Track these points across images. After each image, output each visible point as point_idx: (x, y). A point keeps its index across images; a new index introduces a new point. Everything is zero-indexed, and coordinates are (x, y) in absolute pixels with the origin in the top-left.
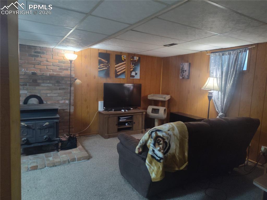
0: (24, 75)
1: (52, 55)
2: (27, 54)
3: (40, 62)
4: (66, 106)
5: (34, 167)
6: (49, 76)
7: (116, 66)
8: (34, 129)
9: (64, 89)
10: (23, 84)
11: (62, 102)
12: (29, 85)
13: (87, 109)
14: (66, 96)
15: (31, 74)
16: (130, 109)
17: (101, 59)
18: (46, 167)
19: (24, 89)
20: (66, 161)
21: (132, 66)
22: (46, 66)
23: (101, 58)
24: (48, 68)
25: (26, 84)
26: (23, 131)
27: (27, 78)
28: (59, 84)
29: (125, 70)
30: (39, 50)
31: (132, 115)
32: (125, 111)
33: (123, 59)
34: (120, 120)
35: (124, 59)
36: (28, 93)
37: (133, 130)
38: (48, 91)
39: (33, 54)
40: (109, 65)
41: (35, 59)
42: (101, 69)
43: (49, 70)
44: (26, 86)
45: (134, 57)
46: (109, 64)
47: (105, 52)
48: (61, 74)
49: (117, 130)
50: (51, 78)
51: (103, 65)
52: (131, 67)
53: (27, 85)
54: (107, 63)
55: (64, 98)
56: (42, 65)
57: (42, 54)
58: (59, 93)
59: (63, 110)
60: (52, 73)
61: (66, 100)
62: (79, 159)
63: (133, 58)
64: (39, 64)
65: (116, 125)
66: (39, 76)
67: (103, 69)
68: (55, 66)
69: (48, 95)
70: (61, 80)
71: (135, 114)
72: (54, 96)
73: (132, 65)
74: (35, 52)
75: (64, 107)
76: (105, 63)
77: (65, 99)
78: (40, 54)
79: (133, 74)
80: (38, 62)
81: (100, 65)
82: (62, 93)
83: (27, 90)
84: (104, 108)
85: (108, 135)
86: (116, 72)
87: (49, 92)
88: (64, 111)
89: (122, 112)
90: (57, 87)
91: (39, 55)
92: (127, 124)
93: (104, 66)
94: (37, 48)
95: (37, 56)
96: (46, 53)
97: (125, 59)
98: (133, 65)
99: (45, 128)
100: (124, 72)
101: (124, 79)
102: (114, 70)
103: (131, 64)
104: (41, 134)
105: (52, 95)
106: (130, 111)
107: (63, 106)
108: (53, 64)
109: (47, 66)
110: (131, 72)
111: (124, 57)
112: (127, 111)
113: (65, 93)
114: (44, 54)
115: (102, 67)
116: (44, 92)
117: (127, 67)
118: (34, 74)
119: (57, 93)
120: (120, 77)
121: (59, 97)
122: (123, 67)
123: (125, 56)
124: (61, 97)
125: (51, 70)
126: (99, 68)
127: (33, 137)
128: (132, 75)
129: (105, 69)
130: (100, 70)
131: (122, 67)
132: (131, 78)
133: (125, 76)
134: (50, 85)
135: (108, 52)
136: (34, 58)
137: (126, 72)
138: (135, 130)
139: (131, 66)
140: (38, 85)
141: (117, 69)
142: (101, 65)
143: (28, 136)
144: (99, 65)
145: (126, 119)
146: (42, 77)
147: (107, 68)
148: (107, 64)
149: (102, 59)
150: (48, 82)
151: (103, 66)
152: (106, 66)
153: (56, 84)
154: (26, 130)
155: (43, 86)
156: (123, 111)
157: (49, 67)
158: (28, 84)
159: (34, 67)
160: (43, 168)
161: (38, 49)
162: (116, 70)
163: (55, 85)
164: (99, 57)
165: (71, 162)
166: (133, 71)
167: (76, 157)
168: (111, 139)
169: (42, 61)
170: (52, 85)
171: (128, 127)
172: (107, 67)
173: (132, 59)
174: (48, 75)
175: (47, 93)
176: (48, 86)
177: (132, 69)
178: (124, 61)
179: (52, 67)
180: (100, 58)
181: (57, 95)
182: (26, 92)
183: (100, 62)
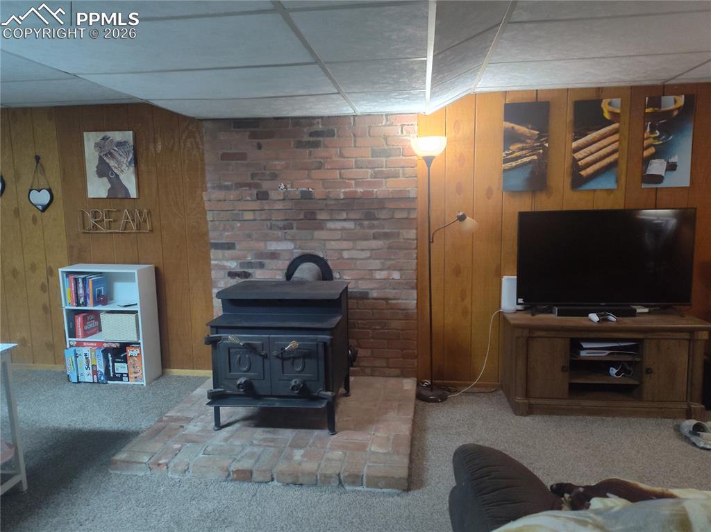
0: (283, 200)
1: (355, 135)
2: (292, 143)
3: (322, 160)
4: (395, 289)
5: (243, 471)
6: (343, 199)
7: (574, 145)
8: (265, 357)
9: (386, 236)
10: (285, 225)
11: (380, 275)
12: (297, 229)
13: (463, 300)
14: (393, 257)
15: (299, 197)
16: (633, 313)
17: (513, 128)
18: (275, 482)
19: (286, 239)
20: (331, 477)
21: (652, 138)
22: (339, 169)
23: (514, 123)
24: (344, 177)
25: (292, 224)
26: (240, 358)
27: (292, 209)
28: (373, 222)
29: (615, 156)
30: (320, 126)
31: (641, 336)
32: (603, 319)
33: (607, 115)
34: (583, 353)
35: (612, 113)
36: (295, 248)
37: (640, 398)
38: (345, 242)
39: (307, 140)
40: (547, 145)
41: (310, 152)
42: (514, 164)
43: (347, 181)
44: (290, 229)
45: (664, 98)
46: (546, 141)
47: (531, 98)
48: (375, 190)
49: (566, 387)
50: (351, 203)
51: (520, 145)
52: (646, 143)
53: (293, 229)
54: (537, 137)
55: (388, 263)
56: (328, 169)
57: (328, 136)
58: (373, 250)
59: (386, 299)
60: (354, 189)
61: (394, 270)
62: (374, 482)
63: (656, 102)
64: (320, 166)
65: (563, 369)
66: (320, 202)
67: (520, 162)
68: (361, 168)
69: (346, 255)
70: (377, 209)
71: (649, 336)
72: (360, 257)
73: (652, 131)
74: (311, 134)
75: (387, 290)
76: (529, 138)
77: (389, 268)
78: (323, 136)
79: (657, 167)
80: (318, 160)
81: (508, 149)
82: (382, 249)
83: (293, 240)
84: (520, 301)
85: (526, 401)
86: (576, 168)
87: (345, 245)
88: (387, 302)
89: (589, 324)
90: (367, 231)
91: (320, 141)
92: (613, 371)
93: (524, 152)
94: (315, 122)
95: (316, 145)
96: (337, 132)
97: (618, 111)
98: (658, 133)
99: (294, 358)
100: (614, 165)
101: (609, 191)
102: (568, 163)
103: (645, 129)
104: (283, 373)
105: (354, 254)
106: (628, 322)
107: (386, 288)
108: (356, 162)
109: (343, 171)
110: (646, 162)
111: (610, 104)
112: (612, 318)
113: (390, 248)
114: (334, 135)
115: (518, 154)
116: (334, 245)
117: (625, 144)
118: (307, 196)
119: (366, 250)
120: (592, 185)
121: (373, 261)
122: (610, 145)
123: (617, 101)
124: (378, 261)
125: (350, 181)
126: (506, 161)
127: (264, 379)
128: (649, 172)
129: (530, 162)
130: (508, 165)
131: (601, 146)
132: (644, 186)
133: (617, 181)
134: (350, 225)
135: (542, 98)
136: (307, 151)
137: (623, 165)
138: (652, 401)
139: (644, 139)
140: (320, 226)
141: (578, 155)
142: (514, 147)
143: (251, 374)
144: (506, 148)
145: (608, 352)
146: (326, 205)
147: (535, 157)
148: (538, 140)
149: (517, 127)
150: (344, 216)
151: (522, 149)
152: (533, 150)
153: (366, 223)
154: (247, 356)
155: (331, 230)
156: (594, 317)
157: (346, 173)
158: (295, 225)
159: (309, 177)
160: (266, 483)
161: (318, 123)
162: (575, 161)
163: (361, 226)
164: (506, 120)
165: (349, 485)
166: (653, 156)
167: (365, 471)
168: (538, 418)
169: (327, 158)
170: (355, 224)
171: (617, 382)
172: (538, 155)
173: (648, 107)
174: (342, 197)
175: (342, 250)
176: (343, 229)
177: (652, 150)
178: (610, 123)
179: (355, 173)
180: (511, 122)
181: (367, 254)
182: (290, 246)
183: (510, 138)
